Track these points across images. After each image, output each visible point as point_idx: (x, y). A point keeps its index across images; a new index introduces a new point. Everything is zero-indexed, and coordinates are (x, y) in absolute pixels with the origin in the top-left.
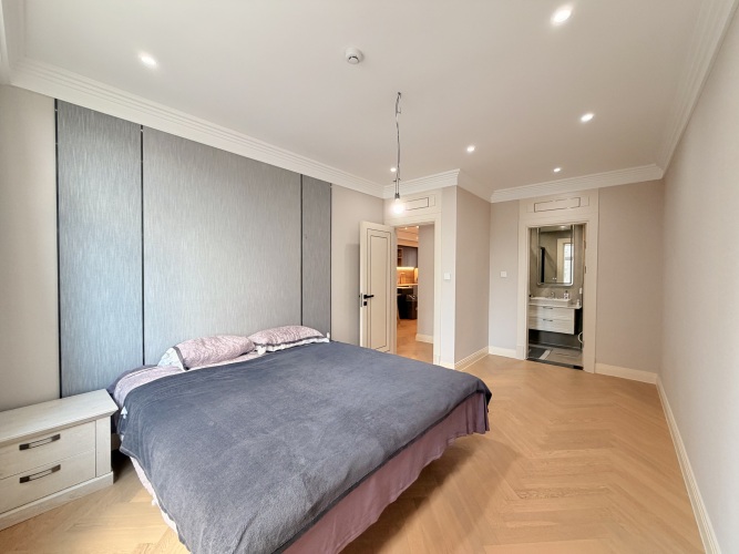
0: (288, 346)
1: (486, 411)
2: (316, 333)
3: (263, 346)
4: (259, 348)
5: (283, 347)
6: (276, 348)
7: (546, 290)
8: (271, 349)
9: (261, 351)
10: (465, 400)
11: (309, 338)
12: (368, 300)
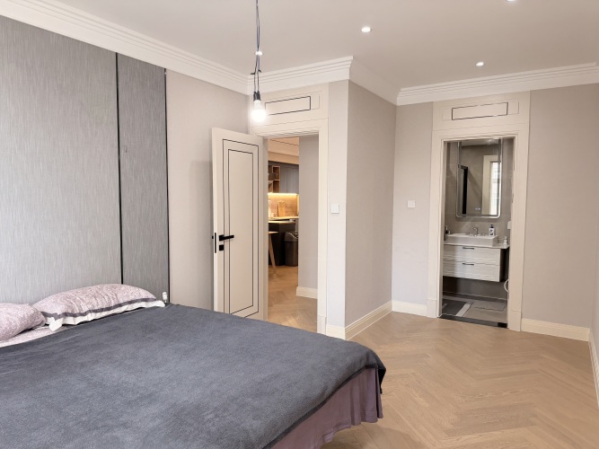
0: (99, 315)
1: (378, 391)
2: (144, 294)
3: (57, 317)
4: (51, 320)
5: (90, 317)
6: (80, 319)
7: (467, 225)
8: (70, 321)
9: (55, 325)
10: (349, 379)
11: (131, 302)
12: (226, 243)
